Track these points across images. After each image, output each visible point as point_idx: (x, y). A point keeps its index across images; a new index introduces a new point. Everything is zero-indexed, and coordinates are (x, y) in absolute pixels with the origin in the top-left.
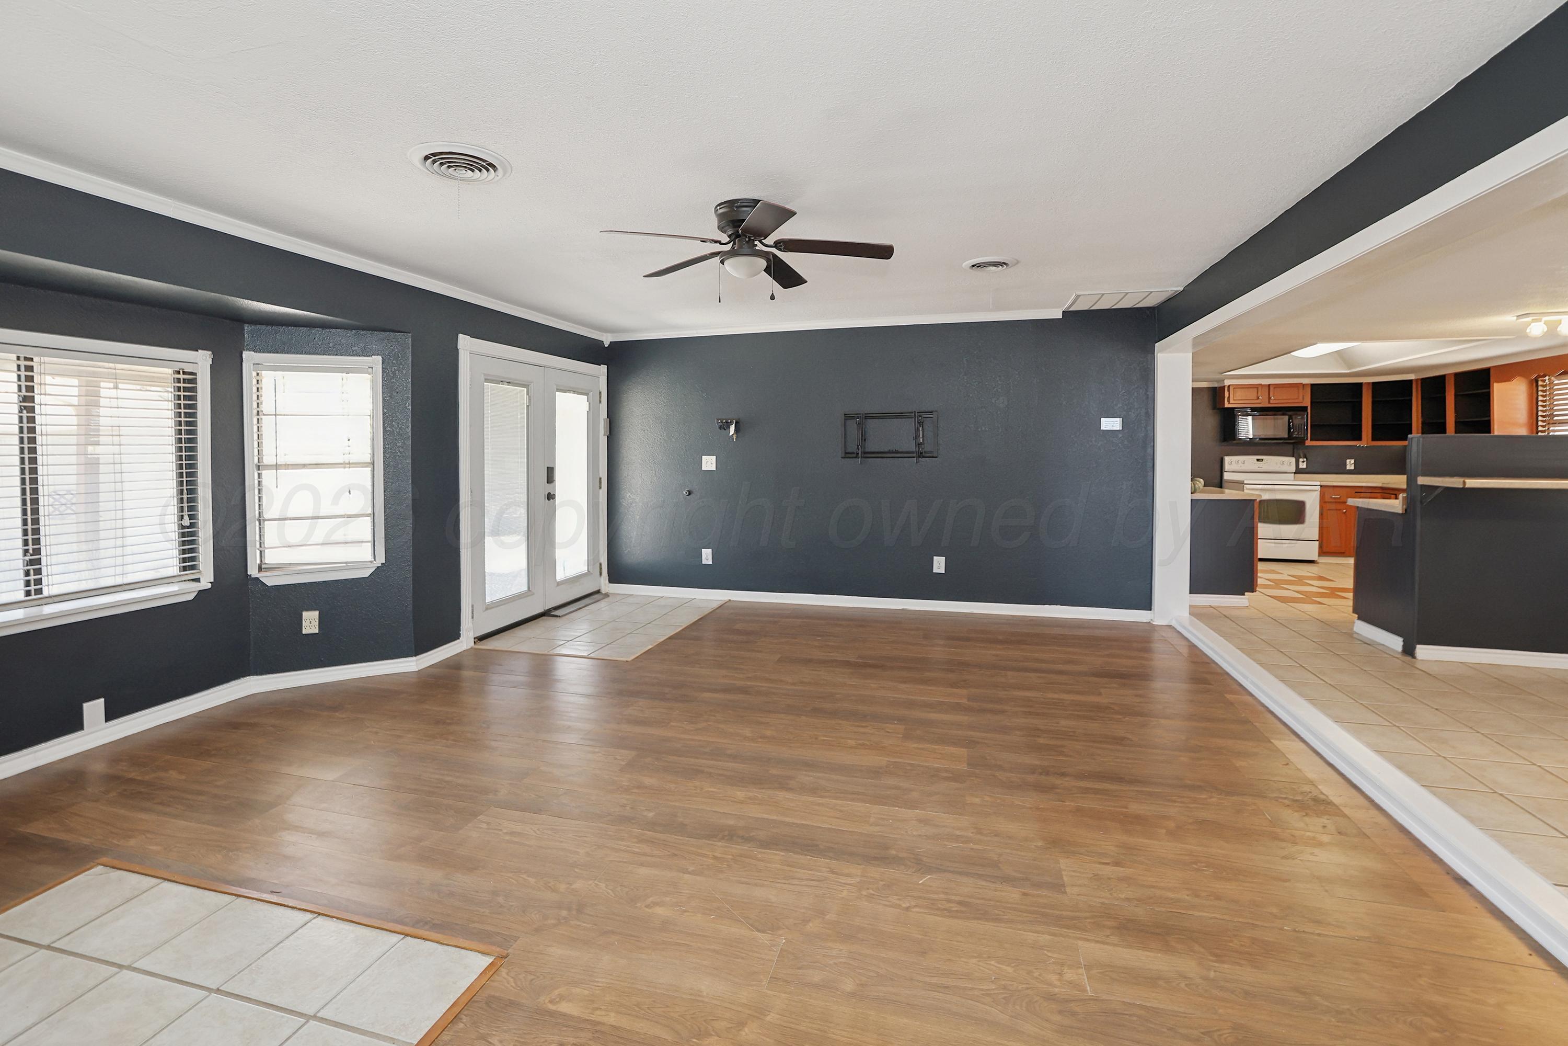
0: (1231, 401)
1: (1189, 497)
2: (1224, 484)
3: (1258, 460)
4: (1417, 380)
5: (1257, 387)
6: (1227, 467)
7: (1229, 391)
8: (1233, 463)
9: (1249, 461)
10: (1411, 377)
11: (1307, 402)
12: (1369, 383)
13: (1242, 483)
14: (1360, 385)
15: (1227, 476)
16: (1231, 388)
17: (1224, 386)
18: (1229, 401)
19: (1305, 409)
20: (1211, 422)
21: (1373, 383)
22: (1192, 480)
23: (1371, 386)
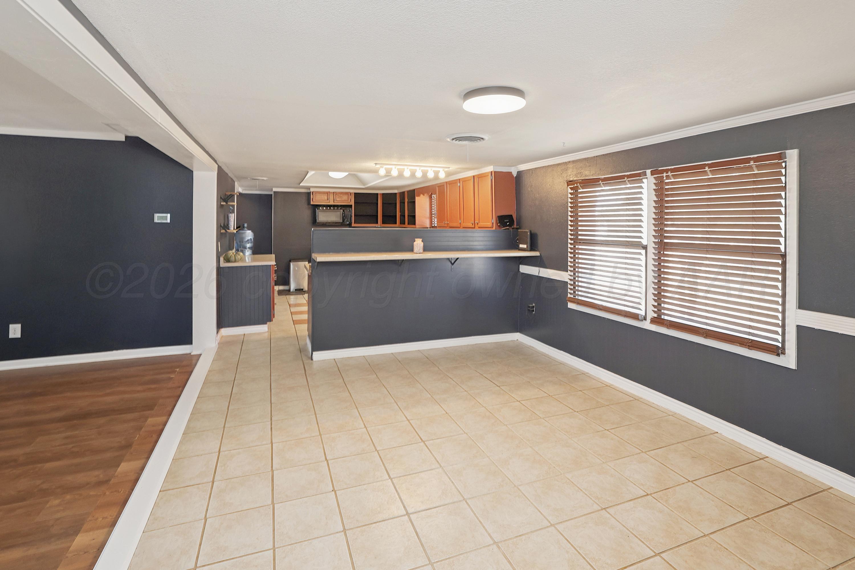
4: (398, 193)
7: (313, 194)
10: (396, 191)
11: (352, 203)
12: (381, 194)
14: (377, 194)
17: (310, 192)
18: (313, 201)
19: (351, 206)
20: (308, 213)
21: (383, 194)
23: (382, 195)
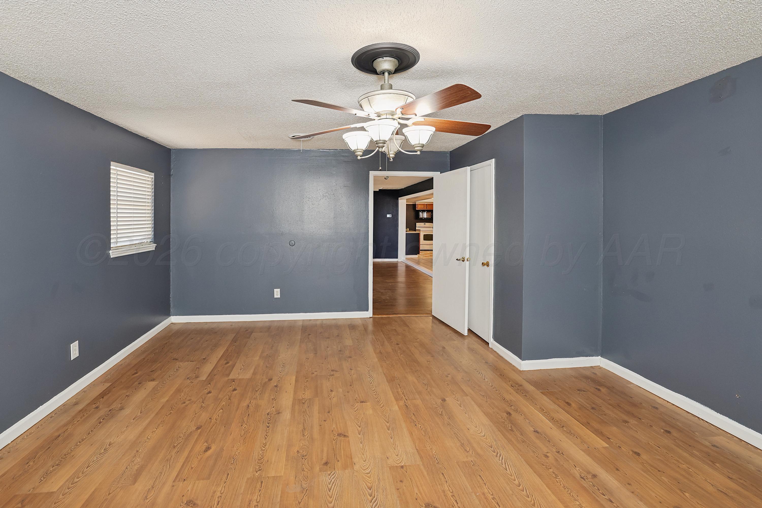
0: (418, 208)
1: (405, 233)
2: (416, 230)
3: (424, 224)
5: (424, 204)
6: (417, 226)
8: (418, 225)
9: (422, 224)
13: (420, 230)
15: (417, 228)
16: (418, 205)
17: (416, 204)
18: (417, 208)
20: (412, 214)
22: (406, 229)
